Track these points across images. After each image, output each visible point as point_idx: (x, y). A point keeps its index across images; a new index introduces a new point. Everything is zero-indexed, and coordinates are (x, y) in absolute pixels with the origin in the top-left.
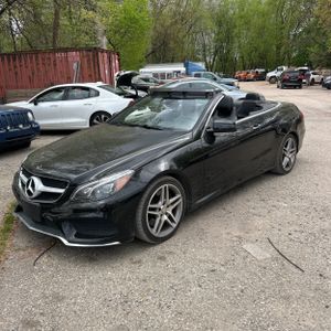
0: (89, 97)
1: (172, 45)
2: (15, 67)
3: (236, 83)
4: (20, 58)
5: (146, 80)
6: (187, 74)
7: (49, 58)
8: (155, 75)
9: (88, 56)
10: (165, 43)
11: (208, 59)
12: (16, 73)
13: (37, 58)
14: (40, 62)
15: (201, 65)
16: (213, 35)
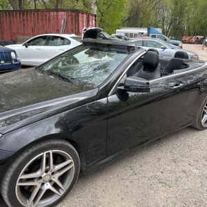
0: (63, 44)
1: (141, 15)
2: (24, 20)
3: (180, 44)
4: (27, 14)
5: (120, 37)
6: (148, 35)
7: (46, 16)
8: (126, 34)
9: (72, 15)
10: (137, 14)
11: (165, 26)
12: (24, 25)
13: (38, 14)
14: (40, 17)
15: (159, 30)
16: (171, 11)
